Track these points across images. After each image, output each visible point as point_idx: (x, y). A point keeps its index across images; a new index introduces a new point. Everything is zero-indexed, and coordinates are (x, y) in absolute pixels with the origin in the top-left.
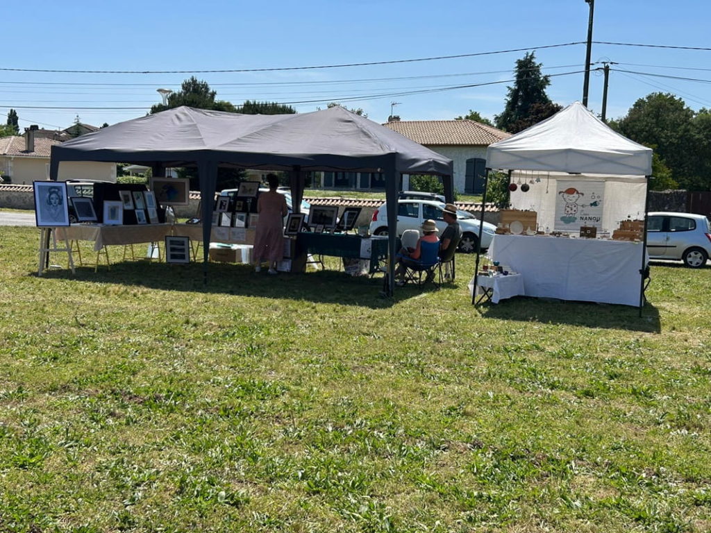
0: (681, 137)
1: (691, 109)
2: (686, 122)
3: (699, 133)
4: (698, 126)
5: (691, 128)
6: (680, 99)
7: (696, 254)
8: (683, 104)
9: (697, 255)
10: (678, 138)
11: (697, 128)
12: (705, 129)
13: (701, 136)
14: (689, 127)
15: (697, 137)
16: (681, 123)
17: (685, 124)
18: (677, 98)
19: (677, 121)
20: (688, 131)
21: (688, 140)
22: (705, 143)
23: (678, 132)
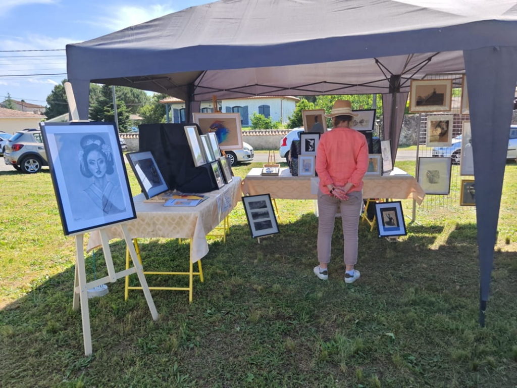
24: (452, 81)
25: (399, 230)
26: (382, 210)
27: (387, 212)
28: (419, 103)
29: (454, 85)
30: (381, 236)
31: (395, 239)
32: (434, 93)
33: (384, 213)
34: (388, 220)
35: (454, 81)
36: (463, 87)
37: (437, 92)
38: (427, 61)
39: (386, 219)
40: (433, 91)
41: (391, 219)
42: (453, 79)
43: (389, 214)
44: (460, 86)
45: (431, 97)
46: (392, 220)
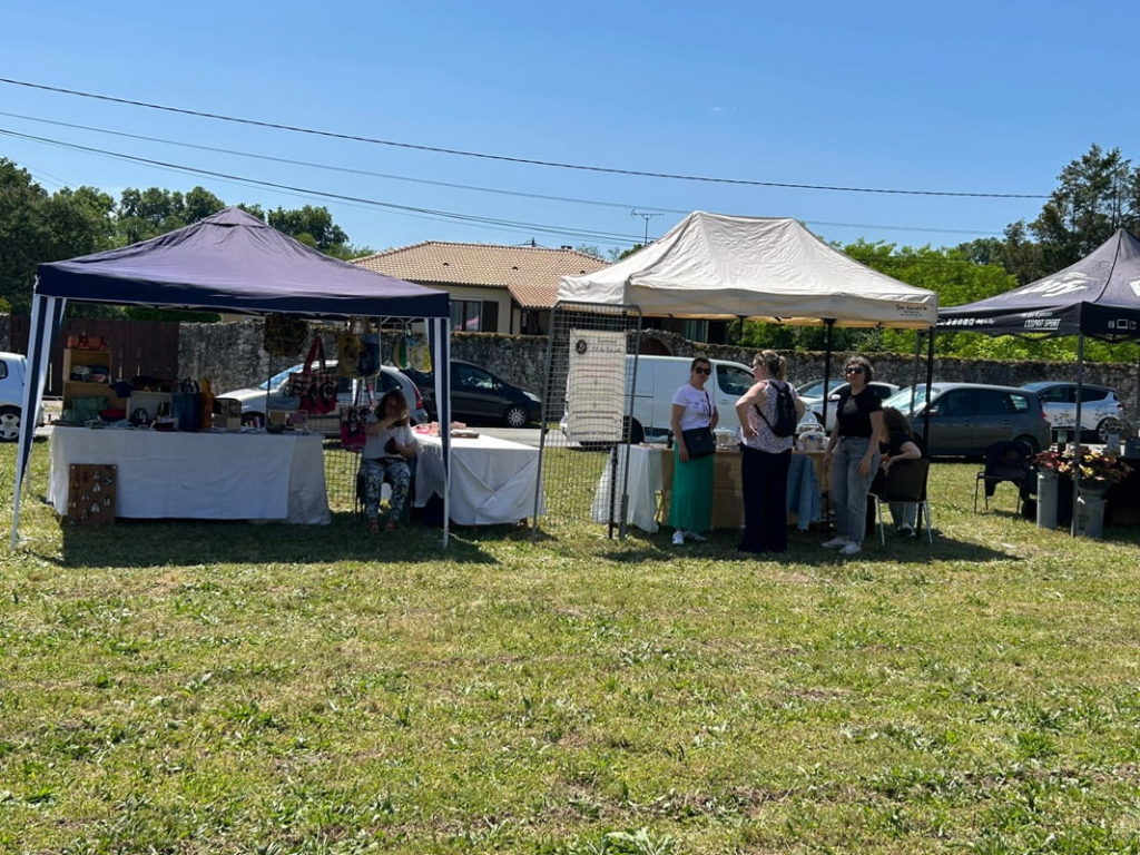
0: (15, 230)
1: (42, 186)
2: (22, 204)
3: (43, 224)
4: (42, 212)
5: (32, 215)
6: (25, 170)
7: (10, 418)
8: (29, 178)
9: (12, 420)
10: (10, 231)
11: (41, 216)
12: (53, 217)
13: (47, 229)
14: (27, 213)
15: (41, 229)
16: (15, 205)
17: (20, 207)
18: (19, 168)
19: (7, 202)
20: (26, 219)
21: (27, 234)
22: (55, 240)
23: (10, 220)
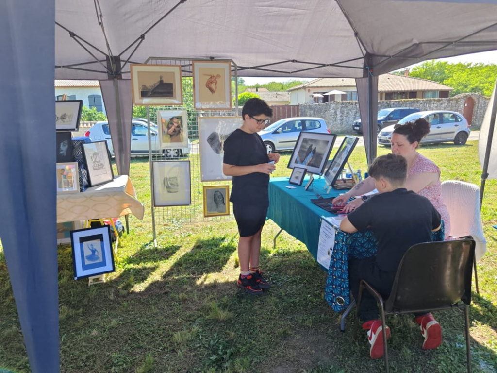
24: (180, 68)
25: (105, 265)
26: (82, 240)
27: (90, 243)
28: (144, 94)
29: (183, 73)
30: (78, 278)
31: (97, 280)
32: (161, 81)
33: (85, 244)
34: (90, 253)
35: (183, 68)
36: (193, 76)
37: (165, 81)
38: (140, 40)
39: (88, 252)
40: (159, 79)
41: (94, 251)
42: (182, 66)
43: (92, 245)
44: (191, 74)
45: (158, 87)
46: (96, 253)
